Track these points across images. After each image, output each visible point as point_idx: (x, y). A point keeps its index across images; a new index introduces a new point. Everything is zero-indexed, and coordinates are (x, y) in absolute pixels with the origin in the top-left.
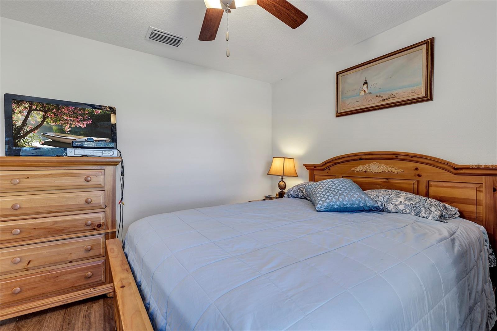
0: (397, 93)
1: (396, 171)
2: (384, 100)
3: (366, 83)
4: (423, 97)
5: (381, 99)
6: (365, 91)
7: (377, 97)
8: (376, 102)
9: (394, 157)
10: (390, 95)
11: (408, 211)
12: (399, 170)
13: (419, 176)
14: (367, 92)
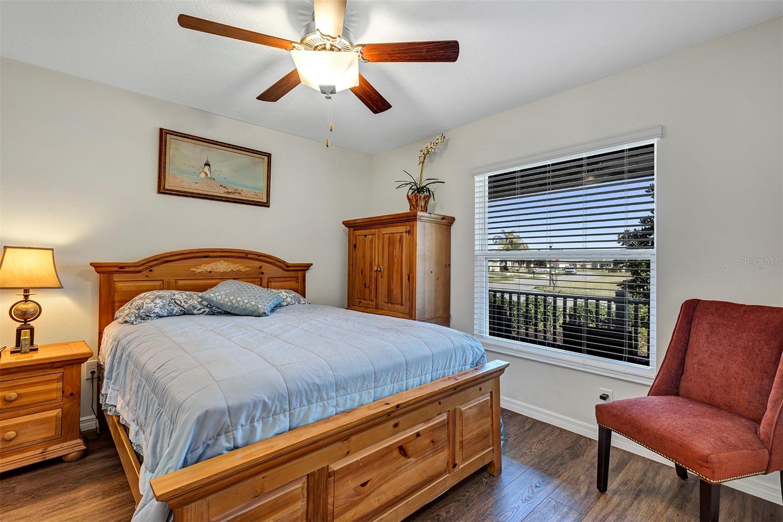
0: (242, 191)
1: (244, 270)
2: (229, 193)
3: (207, 164)
4: (263, 203)
5: (227, 191)
6: (206, 174)
7: (221, 186)
8: (221, 192)
9: (244, 255)
10: (236, 190)
11: (294, 302)
12: (246, 269)
13: (263, 273)
14: (209, 176)
